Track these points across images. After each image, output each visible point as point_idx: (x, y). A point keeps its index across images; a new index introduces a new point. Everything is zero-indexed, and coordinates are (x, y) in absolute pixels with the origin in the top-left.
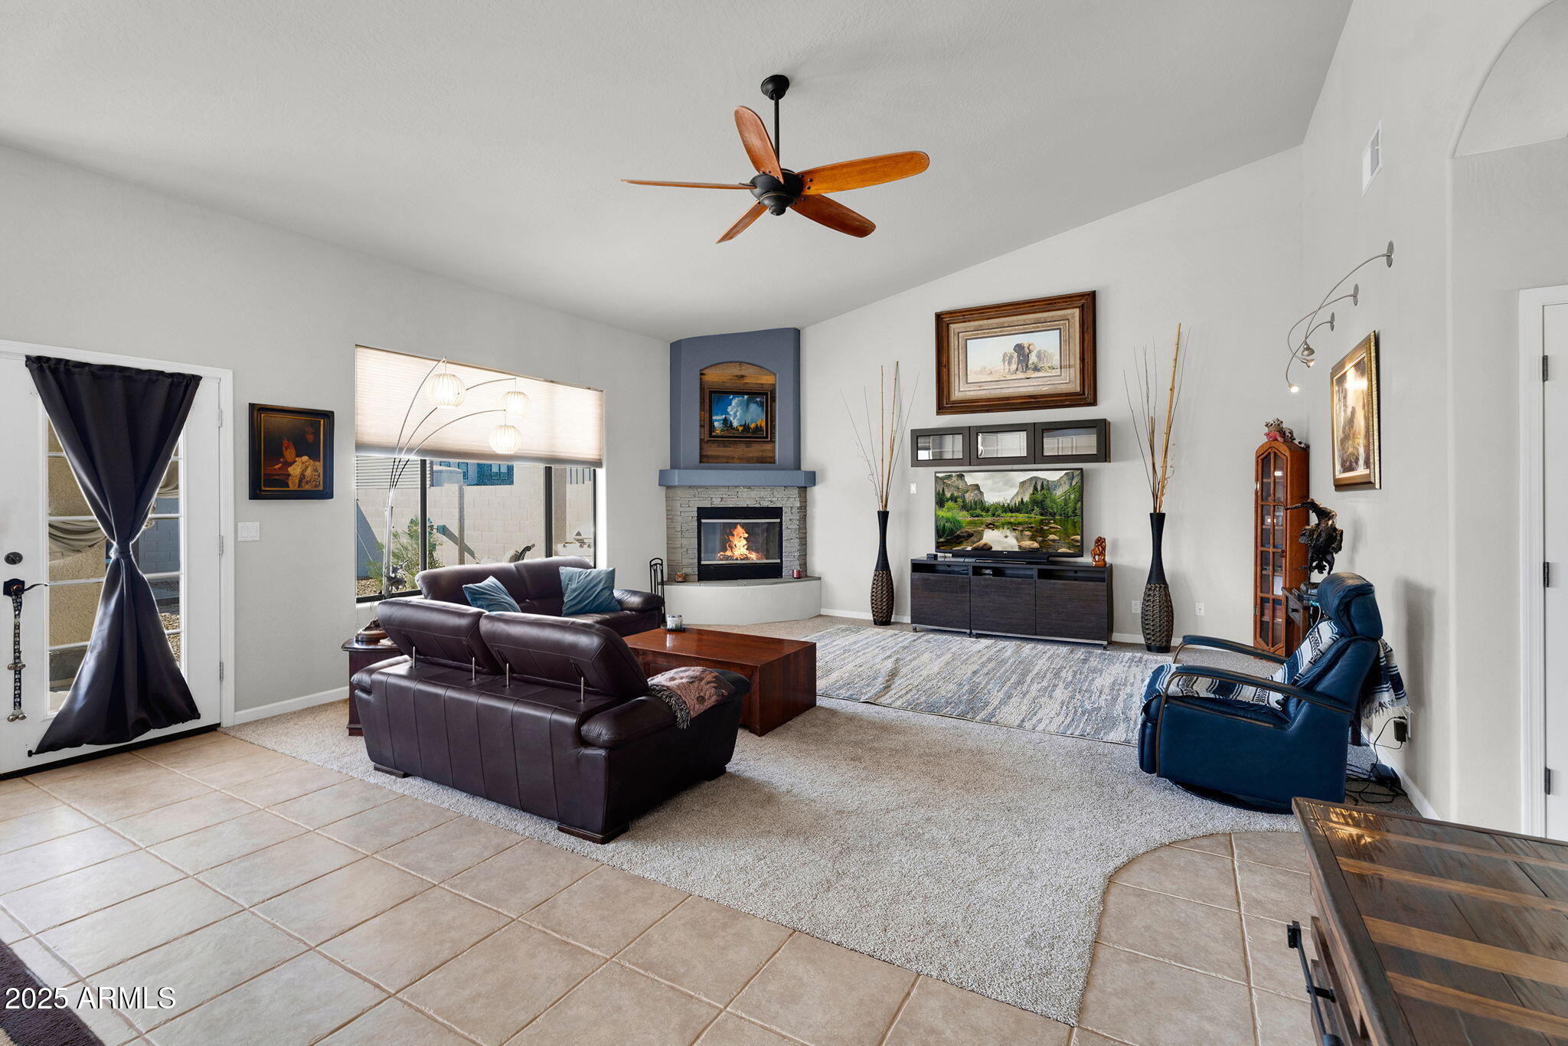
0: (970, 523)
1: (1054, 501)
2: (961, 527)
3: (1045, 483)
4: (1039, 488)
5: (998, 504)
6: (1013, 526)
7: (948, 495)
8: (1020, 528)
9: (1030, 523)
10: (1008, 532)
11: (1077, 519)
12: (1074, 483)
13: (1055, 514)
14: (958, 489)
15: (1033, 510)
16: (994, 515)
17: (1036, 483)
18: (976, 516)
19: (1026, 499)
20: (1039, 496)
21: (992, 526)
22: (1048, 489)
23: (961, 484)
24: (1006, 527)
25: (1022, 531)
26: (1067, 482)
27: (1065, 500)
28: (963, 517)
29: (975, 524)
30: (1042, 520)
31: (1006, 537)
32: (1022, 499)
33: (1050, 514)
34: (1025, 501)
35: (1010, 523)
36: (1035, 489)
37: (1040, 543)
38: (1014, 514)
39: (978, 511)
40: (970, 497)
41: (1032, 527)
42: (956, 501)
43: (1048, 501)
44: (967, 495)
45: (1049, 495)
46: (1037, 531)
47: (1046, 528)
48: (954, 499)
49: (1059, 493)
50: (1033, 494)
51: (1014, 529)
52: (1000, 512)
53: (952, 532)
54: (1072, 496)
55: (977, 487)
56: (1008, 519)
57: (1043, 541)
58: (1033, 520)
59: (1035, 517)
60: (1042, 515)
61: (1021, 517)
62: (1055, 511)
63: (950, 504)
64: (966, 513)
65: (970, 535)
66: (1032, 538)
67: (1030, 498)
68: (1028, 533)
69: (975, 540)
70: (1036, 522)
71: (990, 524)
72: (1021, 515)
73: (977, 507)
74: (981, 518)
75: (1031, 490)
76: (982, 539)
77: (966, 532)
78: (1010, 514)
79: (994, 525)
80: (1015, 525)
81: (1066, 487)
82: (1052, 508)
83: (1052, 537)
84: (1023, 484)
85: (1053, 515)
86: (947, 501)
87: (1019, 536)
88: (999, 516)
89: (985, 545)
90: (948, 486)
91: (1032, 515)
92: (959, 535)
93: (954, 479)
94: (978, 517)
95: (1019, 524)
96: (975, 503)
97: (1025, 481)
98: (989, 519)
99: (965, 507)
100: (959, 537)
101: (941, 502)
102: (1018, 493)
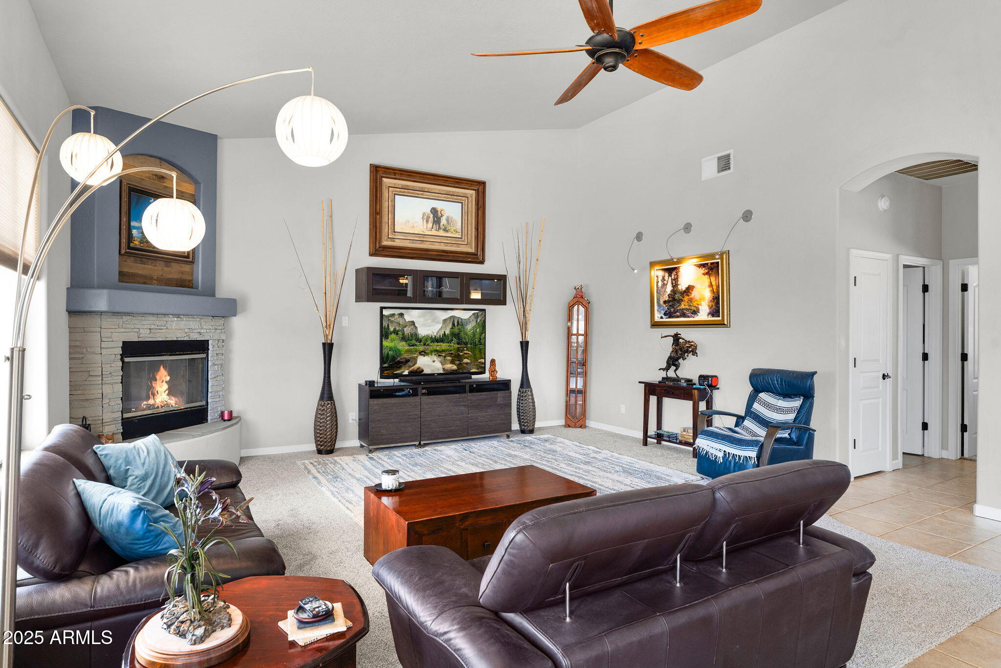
0: (407, 351)
1: (466, 334)
2: (401, 354)
3: (460, 320)
4: (456, 324)
5: (428, 336)
6: (439, 353)
7: (392, 329)
8: (443, 355)
9: (451, 351)
10: (435, 358)
11: (482, 346)
12: (478, 321)
13: (467, 343)
14: (399, 324)
15: (452, 340)
16: (425, 344)
17: (454, 321)
18: (412, 346)
19: (447, 332)
20: (456, 330)
21: (423, 353)
22: (462, 325)
23: (401, 321)
24: (433, 354)
25: (445, 357)
26: (474, 319)
27: (473, 332)
28: (403, 346)
29: (411, 351)
30: (458, 348)
31: (434, 362)
32: (444, 332)
33: (464, 343)
34: (447, 333)
35: (436, 351)
36: (453, 324)
37: (457, 366)
38: (439, 344)
39: (414, 342)
40: (408, 330)
41: (452, 354)
42: (397, 334)
43: (462, 334)
44: (405, 329)
45: (462, 329)
46: (455, 356)
47: (461, 354)
48: (396, 332)
49: (469, 327)
50: (452, 328)
51: (439, 356)
52: (429, 342)
53: (394, 358)
54: (478, 330)
55: (413, 323)
56: (435, 348)
57: (460, 364)
58: (452, 348)
59: (454, 345)
60: (458, 344)
61: (444, 346)
62: (467, 340)
63: (393, 336)
64: (405, 343)
65: (407, 361)
66: (452, 362)
67: (450, 331)
68: (449, 358)
69: (411, 364)
70: (454, 349)
71: (422, 351)
72: (444, 344)
73: (413, 339)
74: (415, 347)
75: (450, 326)
76: (416, 363)
77: (404, 358)
78: (436, 344)
79: (425, 352)
80: (440, 352)
81: (473, 324)
82: (465, 339)
83: (466, 361)
84: (445, 321)
85: (466, 344)
86: (391, 334)
87: (443, 361)
88: (428, 345)
89: (419, 368)
90: (392, 322)
91: (452, 344)
92: (399, 361)
93: (396, 317)
94: (413, 346)
95: (443, 351)
96: (412, 335)
97: (447, 319)
98: (421, 348)
99: (404, 339)
100: (399, 362)
101: (384, 334)
102: (442, 327)
